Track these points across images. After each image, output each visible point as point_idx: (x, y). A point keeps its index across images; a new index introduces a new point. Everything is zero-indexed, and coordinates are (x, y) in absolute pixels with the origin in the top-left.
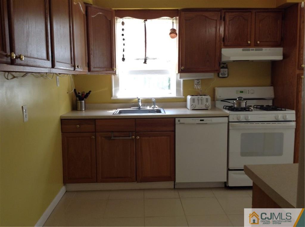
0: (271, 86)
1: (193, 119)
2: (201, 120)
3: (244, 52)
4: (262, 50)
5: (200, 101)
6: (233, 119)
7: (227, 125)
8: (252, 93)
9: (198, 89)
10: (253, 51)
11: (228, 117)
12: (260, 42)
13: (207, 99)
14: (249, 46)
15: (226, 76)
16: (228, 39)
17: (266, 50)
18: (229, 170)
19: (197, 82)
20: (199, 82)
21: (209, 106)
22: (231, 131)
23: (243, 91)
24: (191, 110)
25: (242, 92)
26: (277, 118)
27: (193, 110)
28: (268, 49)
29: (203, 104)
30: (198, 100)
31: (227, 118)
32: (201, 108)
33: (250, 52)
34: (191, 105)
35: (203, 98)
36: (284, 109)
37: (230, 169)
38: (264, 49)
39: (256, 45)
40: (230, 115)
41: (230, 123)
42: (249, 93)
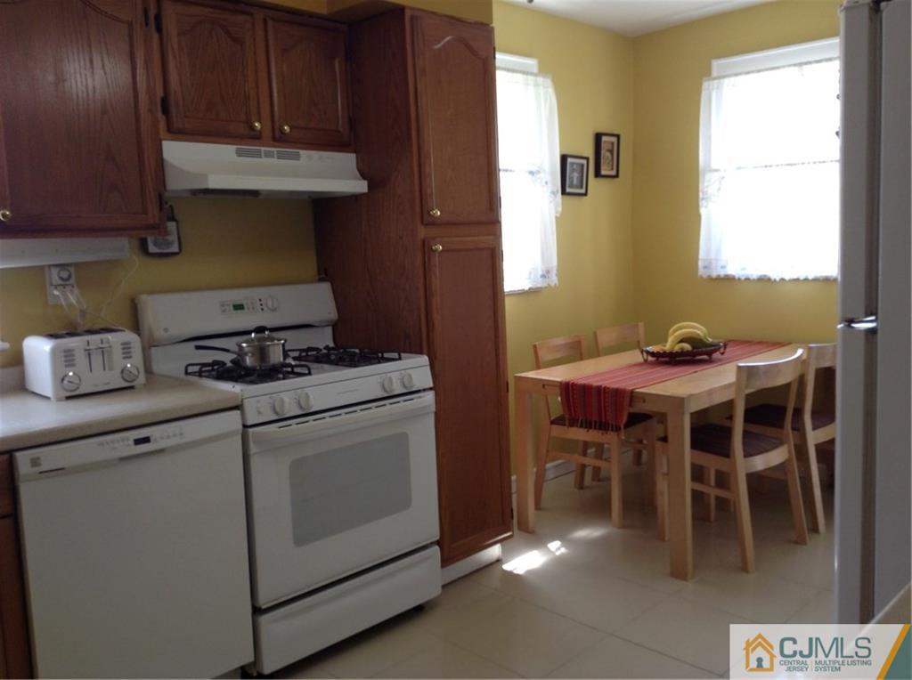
0: (320, 280)
1: (101, 444)
2: (138, 442)
3: (241, 158)
4: (297, 157)
5: (97, 360)
6: (260, 413)
7: (239, 439)
8: (274, 310)
9: (71, 305)
10: (272, 159)
11: (238, 407)
12: (291, 129)
13: (126, 348)
14: (255, 137)
15: (175, 248)
16: (181, 103)
17: (310, 158)
18: (257, 611)
19: (62, 278)
20: (70, 277)
21: (138, 370)
22: (256, 463)
23: (244, 303)
24: (59, 400)
25: (239, 307)
26: (386, 386)
27: (68, 398)
28: (315, 154)
29: (111, 369)
30: (89, 354)
31: (237, 413)
32: (108, 383)
33: (264, 161)
34: (60, 379)
35: (108, 342)
36: (395, 355)
37: (263, 607)
38: (304, 153)
39: (279, 139)
40: (245, 401)
41: (250, 430)
42: (262, 309)
